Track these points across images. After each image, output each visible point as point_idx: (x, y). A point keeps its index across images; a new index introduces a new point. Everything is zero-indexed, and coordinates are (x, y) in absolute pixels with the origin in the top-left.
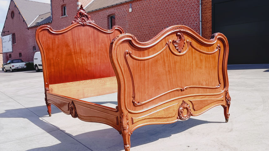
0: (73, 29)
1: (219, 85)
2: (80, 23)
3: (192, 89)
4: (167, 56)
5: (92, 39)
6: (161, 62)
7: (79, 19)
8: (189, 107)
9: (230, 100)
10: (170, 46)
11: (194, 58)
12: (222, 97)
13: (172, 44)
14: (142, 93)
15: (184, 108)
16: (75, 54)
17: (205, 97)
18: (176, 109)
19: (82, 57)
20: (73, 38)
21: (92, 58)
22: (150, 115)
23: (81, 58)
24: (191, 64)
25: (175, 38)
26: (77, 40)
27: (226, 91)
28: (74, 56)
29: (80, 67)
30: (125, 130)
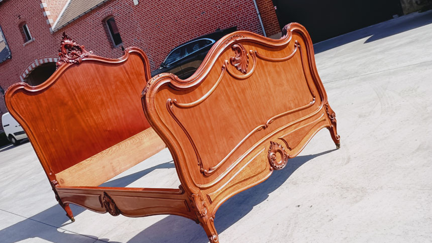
0: (63, 75)
1: (314, 100)
2: (71, 63)
3: (277, 120)
4: (229, 86)
5: (98, 80)
6: (223, 97)
7: (66, 56)
8: (282, 148)
9: (335, 116)
10: (228, 69)
11: (267, 74)
12: (323, 116)
13: (230, 65)
14: (209, 154)
15: (275, 152)
16: (79, 112)
17: (299, 125)
18: (265, 158)
19: (93, 114)
20: (67, 89)
21: (108, 110)
22: (232, 180)
23: (92, 117)
24: (267, 85)
25: (232, 54)
26: (76, 90)
27: (325, 105)
28: (78, 116)
29: (94, 130)
30: (203, 216)
